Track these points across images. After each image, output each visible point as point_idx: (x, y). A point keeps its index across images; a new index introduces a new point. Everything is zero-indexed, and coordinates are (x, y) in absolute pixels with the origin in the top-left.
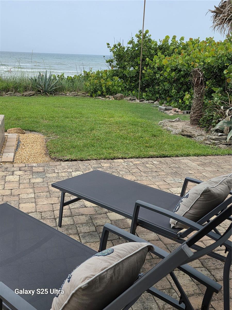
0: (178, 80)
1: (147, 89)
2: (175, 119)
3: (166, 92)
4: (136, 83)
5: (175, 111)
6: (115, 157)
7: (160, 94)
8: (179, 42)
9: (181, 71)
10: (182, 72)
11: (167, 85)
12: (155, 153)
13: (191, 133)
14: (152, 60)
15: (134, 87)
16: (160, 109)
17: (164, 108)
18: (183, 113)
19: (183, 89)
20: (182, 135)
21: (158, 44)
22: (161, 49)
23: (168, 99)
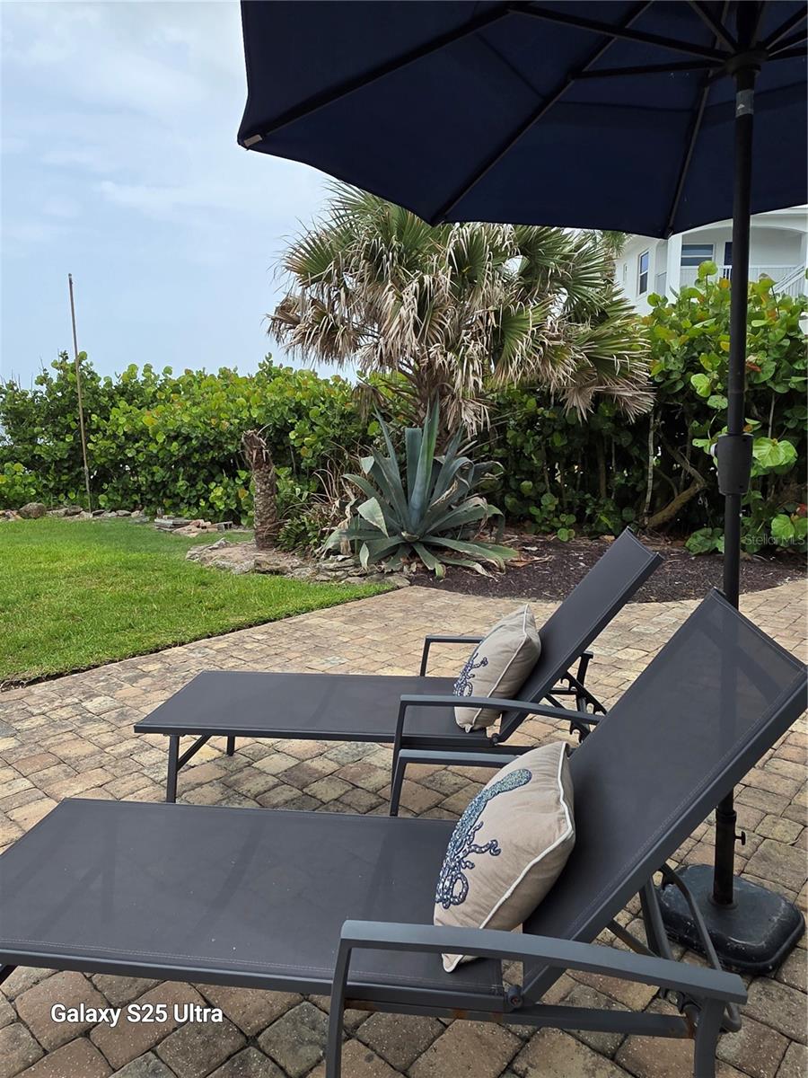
0: (187, 458)
1: (105, 486)
2: (218, 543)
3: (159, 488)
4: (73, 473)
5: (198, 527)
6: (157, 645)
7: (142, 494)
8: (162, 377)
9: (191, 439)
10: (194, 442)
11: (160, 473)
12: (243, 619)
13: (278, 565)
14: (108, 419)
15: (67, 484)
16: (161, 526)
17: (171, 522)
18: (219, 528)
19: (202, 476)
20: (259, 572)
21: (114, 384)
22: (122, 394)
23: (167, 502)
